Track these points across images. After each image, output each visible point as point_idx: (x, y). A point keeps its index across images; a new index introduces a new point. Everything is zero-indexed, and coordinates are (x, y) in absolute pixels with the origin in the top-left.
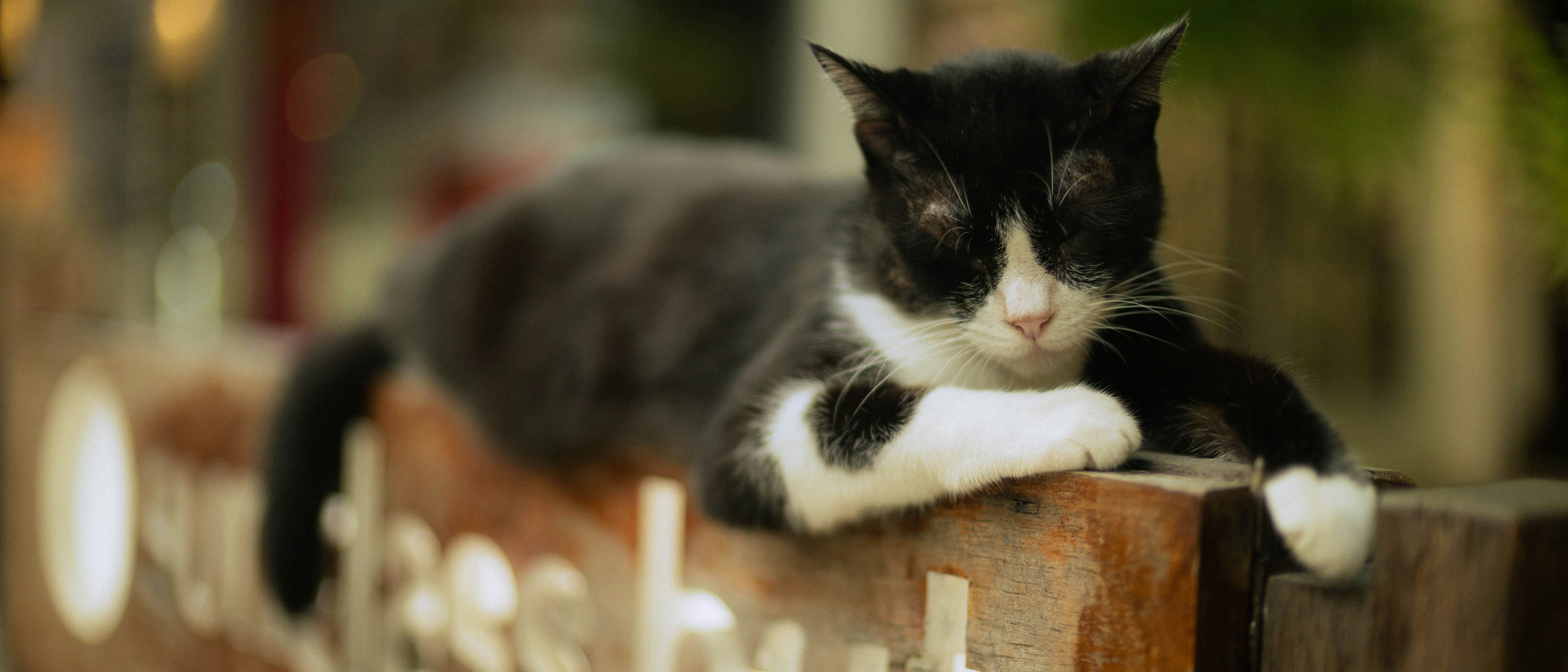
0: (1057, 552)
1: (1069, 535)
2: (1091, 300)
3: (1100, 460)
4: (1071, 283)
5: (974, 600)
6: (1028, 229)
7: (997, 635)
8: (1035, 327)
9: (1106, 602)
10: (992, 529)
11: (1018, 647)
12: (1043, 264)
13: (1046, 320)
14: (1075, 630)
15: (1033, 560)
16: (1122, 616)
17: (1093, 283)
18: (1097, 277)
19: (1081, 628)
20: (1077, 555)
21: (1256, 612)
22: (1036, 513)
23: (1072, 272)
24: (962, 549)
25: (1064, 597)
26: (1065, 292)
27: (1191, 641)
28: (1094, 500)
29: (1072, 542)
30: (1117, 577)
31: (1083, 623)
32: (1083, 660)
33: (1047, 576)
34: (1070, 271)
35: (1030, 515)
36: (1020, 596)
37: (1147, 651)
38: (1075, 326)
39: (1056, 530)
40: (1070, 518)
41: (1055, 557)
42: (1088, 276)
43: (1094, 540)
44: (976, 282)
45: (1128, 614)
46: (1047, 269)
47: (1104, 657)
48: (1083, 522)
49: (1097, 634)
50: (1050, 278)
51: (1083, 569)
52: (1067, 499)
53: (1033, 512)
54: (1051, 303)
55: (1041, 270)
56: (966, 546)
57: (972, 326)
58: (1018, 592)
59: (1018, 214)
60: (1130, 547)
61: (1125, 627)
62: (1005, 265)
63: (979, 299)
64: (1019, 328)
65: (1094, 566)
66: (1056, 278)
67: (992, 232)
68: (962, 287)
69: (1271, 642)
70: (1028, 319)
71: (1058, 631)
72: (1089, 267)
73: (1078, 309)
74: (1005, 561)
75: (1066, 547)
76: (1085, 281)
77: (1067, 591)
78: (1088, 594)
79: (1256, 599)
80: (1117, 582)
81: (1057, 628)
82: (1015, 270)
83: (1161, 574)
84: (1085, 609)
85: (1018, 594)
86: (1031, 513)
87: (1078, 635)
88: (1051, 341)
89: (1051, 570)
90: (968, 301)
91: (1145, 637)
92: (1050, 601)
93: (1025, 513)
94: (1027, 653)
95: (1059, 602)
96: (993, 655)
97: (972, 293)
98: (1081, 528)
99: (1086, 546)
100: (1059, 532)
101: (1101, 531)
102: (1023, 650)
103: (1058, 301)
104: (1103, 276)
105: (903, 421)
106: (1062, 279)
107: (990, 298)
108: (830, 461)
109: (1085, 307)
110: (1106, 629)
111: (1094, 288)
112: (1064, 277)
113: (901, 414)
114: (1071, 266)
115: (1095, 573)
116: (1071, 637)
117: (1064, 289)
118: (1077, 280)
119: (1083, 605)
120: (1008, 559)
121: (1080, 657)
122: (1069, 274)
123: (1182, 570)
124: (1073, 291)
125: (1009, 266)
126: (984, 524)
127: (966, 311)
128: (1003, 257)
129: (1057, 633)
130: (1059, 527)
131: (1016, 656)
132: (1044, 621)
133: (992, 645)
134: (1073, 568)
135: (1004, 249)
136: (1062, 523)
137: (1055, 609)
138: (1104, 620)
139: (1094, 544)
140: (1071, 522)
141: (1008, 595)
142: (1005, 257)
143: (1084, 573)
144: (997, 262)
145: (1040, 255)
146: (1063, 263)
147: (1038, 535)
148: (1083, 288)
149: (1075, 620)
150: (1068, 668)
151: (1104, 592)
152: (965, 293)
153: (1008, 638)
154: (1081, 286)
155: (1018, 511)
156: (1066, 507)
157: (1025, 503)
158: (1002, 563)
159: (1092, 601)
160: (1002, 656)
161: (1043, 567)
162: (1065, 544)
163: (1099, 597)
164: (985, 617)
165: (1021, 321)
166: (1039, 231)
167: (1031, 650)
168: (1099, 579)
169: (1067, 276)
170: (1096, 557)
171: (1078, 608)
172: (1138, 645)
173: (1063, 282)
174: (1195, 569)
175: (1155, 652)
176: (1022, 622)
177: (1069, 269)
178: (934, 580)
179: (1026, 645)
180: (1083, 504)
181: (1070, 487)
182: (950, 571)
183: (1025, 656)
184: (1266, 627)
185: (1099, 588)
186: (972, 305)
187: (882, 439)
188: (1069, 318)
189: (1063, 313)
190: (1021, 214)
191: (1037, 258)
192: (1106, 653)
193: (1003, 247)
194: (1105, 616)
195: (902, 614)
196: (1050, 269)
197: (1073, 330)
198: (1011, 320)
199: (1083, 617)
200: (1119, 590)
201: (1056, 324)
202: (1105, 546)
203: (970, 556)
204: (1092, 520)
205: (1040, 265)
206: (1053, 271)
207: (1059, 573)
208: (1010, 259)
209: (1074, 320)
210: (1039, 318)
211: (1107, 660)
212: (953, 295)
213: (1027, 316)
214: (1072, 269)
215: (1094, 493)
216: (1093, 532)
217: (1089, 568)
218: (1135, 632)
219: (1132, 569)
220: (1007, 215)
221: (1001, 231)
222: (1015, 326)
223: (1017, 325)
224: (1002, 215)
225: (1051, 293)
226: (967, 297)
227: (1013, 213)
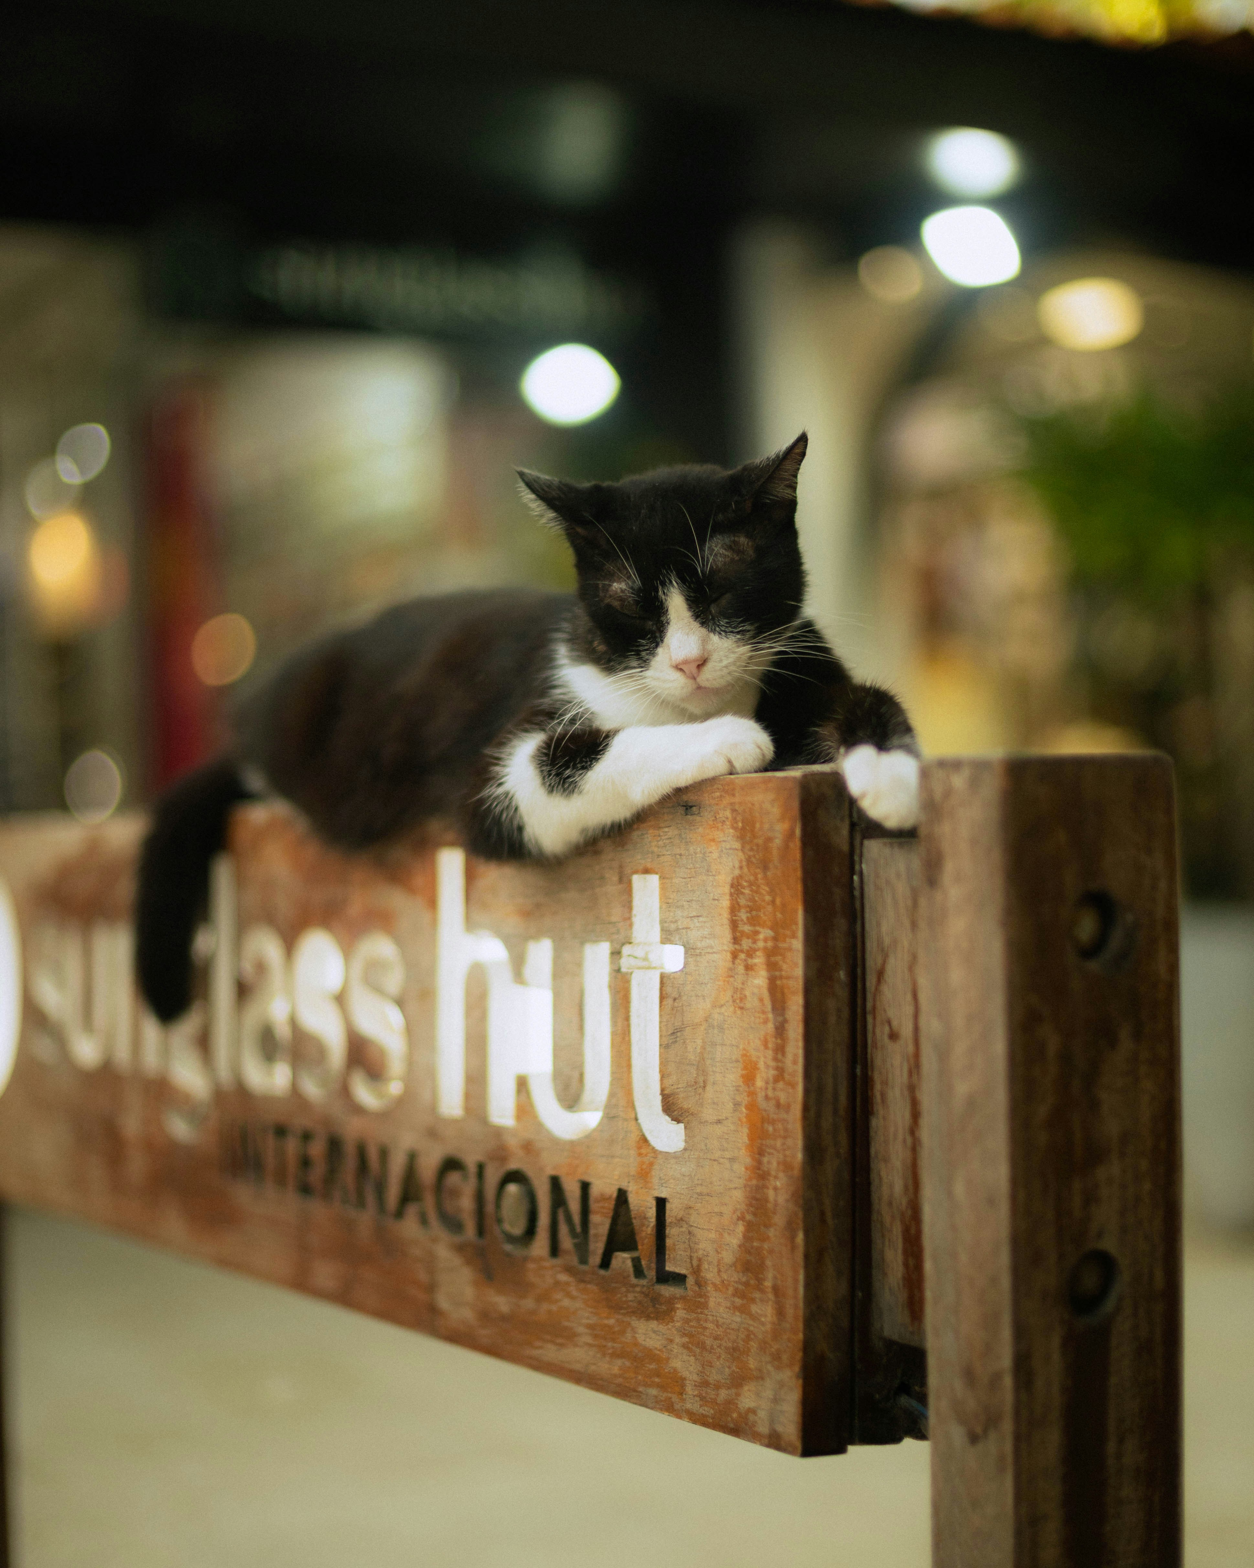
0: (713, 840)
1: (720, 825)
2: (738, 647)
3: (738, 765)
4: (720, 634)
5: (663, 888)
6: (683, 593)
7: (679, 913)
8: (693, 668)
9: (745, 870)
10: (672, 832)
11: (693, 918)
12: (698, 620)
13: (702, 663)
14: (728, 897)
15: (699, 850)
16: (757, 879)
17: (738, 633)
18: (741, 628)
19: (731, 895)
20: (725, 839)
21: (857, 867)
22: (698, 813)
23: (721, 626)
24: (652, 852)
25: (719, 873)
26: (715, 641)
27: (799, 887)
28: (734, 795)
29: (722, 830)
30: (752, 850)
31: (732, 890)
32: (734, 918)
33: (708, 859)
34: (719, 625)
35: (695, 816)
36: (692, 879)
37: (773, 902)
38: (726, 667)
39: (711, 823)
40: (720, 812)
41: (712, 843)
42: (734, 628)
43: (735, 825)
44: (649, 639)
45: (760, 876)
46: (700, 624)
47: (747, 912)
48: (728, 813)
49: (741, 896)
50: (704, 631)
51: (730, 849)
52: (717, 798)
53: (696, 813)
54: (704, 649)
55: (696, 625)
56: (656, 849)
57: (648, 673)
58: (691, 876)
59: (674, 582)
60: (758, 825)
61: (759, 886)
62: (668, 623)
63: (652, 652)
64: (681, 670)
65: (737, 845)
66: (708, 630)
67: (657, 597)
68: (638, 644)
69: (870, 891)
70: (686, 662)
71: (717, 900)
72: (733, 622)
73: (726, 654)
74: (681, 855)
75: (719, 835)
76: (732, 632)
77: (721, 868)
78: (734, 867)
79: (856, 858)
80: (751, 853)
81: (716, 898)
82: (675, 626)
83: (778, 842)
84: (733, 878)
85: (690, 878)
86: (695, 814)
87: (730, 900)
88: (708, 680)
89: (710, 854)
90: (643, 654)
91: (772, 892)
92: (711, 878)
93: (691, 815)
94: (699, 922)
95: (716, 878)
96: (678, 929)
97: (646, 648)
98: (727, 818)
99: (731, 831)
100: (714, 824)
101: (739, 818)
102: (696, 920)
103: (709, 647)
104: (748, 627)
105: (601, 753)
106: (713, 631)
107: (660, 650)
108: (551, 790)
109: (734, 653)
110: (747, 891)
111: (739, 636)
112: (715, 630)
113: (600, 748)
114: (720, 622)
115: (737, 849)
116: (726, 903)
117: (715, 638)
118: (725, 632)
119: (732, 876)
120: (683, 852)
121: (732, 917)
122: (719, 627)
123: (791, 835)
124: (723, 640)
125: (671, 623)
126: (666, 830)
127: (644, 663)
128: (667, 617)
129: (716, 902)
130: (713, 820)
131: (692, 926)
132: (708, 894)
133: (676, 921)
134: (724, 850)
135: (667, 610)
136: (715, 817)
137: (715, 884)
138: (745, 884)
139: (735, 828)
140: (721, 815)
141: (684, 880)
142: (668, 617)
143: (731, 852)
144: (663, 621)
145: (695, 614)
146: (713, 619)
147: (701, 830)
148: (730, 637)
149: (727, 889)
150: (725, 927)
151: (744, 863)
152: (641, 648)
153: (685, 914)
154: (729, 636)
155: (687, 815)
156: (717, 804)
157: (691, 807)
158: (679, 857)
159: (737, 872)
160: (683, 928)
161: (705, 853)
162: (718, 833)
163: (741, 868)
164: (670, 901)
165: (682, 664)
166: (692, 594)
167: (701, 919)
168: (740, 854)
169: (717, 629)
170: (738, 837)
171: (729, 880)
172: (768, 898)
173: (714, 634)
174: (798, 832)
175: (778, 901)
176: (694, 898)
177: (718, 624)
178: (637, 880)
179: (698, 916)
180: (727, 800)
181: (718, 789)
182: (646, 871)
183: (697, 924)
184: (866, 880)
185: (741, 861)
186: (647, 657)
187: (586, 768)
188: (721, 661)
189: (715, 657)
190: (677, 583)
191: (692, 616)
192: (748, 909)
193: (666, 609)
194: (746, 881)
195: (617, 913)
196: (703, 624)
197: (725, 671)
198: (674, 664)
199: (732, 886)
200: (753, 860)
201: (709, 666)
202: (743, 828)
203: (659, 856)
204: (734, 811)
205: (695, 621)
206: (706, 625)
207: (715, 855)
208: (672, 618)
209: (725, 663)
210: (695, 661)
211: (749, 915)
212: (632, 651)
213: (685, 659)
214: (720, 623)
215: (734, 789)
216: (735, 819)
217: (734, 847)
218: (765, 889)
219: (760, 841)
220: (667, 584)
221: (663, 597)
222: (678, 668)
223: (679, 667)
224: (663, 584)
225: (704, 641)
226: (643, 651)
227: (671, 582)
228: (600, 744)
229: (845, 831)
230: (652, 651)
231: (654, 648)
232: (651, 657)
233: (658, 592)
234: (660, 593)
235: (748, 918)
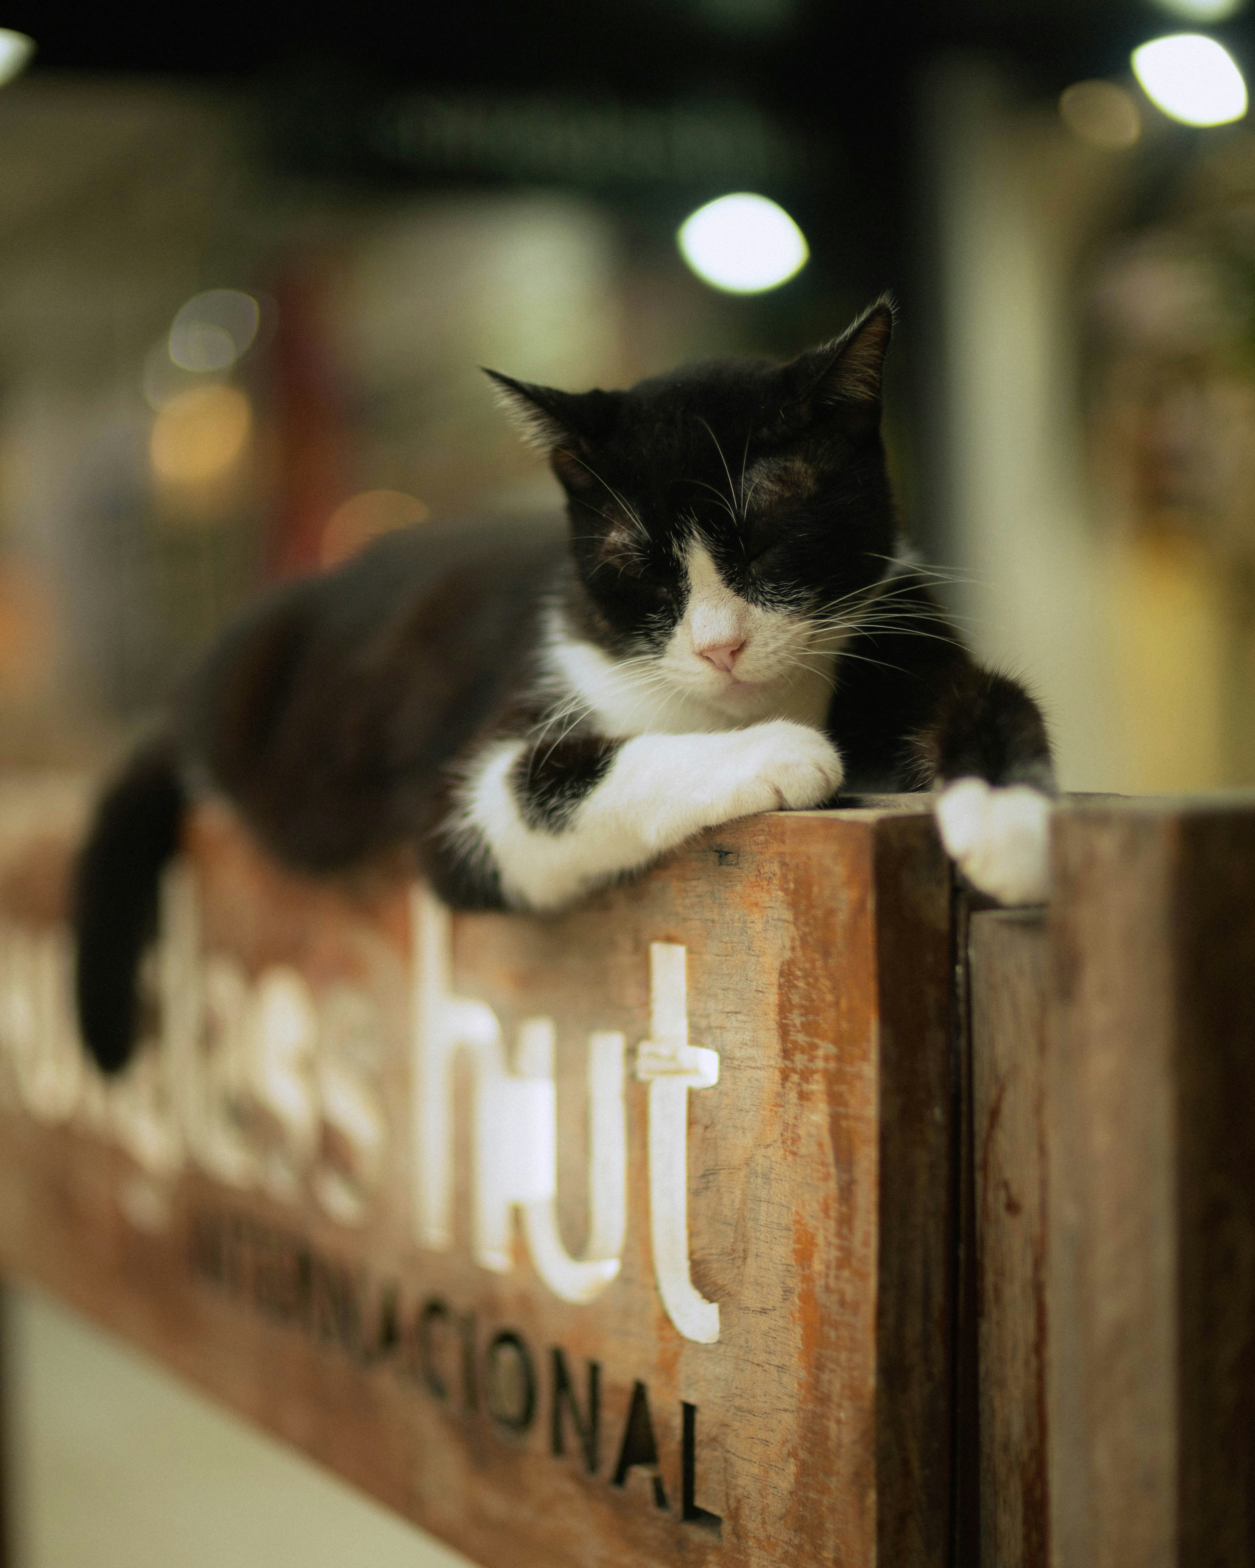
0: (756, 904)
1: (764, 883)
2: (792, 623)
3: (791, 797)
4: (764, 604)
5: (692, 968)
6: (709, 548)
7: (711, 1004)
8: (724, 657)
9: (799, 953)
10: (701, 887)
11: (729, 1015)
12: (731, 586)
13: (738, 648)
14: (775, 990)
15: (737, 916)
16: (814, 968)
17: (790, 603)
18: (794, 596)
19: (780, 987)
20: (772, 905)
21: (961, 954)
22: (736, 864)
23: (766, 593)
24: (677, 914)
25: (765, 953)
26: (758, 616)
27: (871, 988)
28: (783, 842)
29: (768, 891)
30: (807, 924)
31: (782, 980)
32: (784, 1021)
33: (749, 932)
34: (762, 592)
35: (732, 867)
36: (728, 958)
37: (837, 1003)
38: (774, 653)
39: (753, 879)
40: (765, 864)
41: (755, 910)
42: (784, 595)
43: (785, 886)
44: (663, 612)
45: (819, 964)
46: (735, 591)
47: (802, 1015)
48: (776, 868)
49: (793, 991)
50: (740, 601)
51: (779, 920)
52: (761, 844)
53: (734, 863)
54: (740, 628)
55: (728, 593)
56: (680, 910)
57: (663, 662)
58: (726, 954)
59: (695, 533)
60: (815, 889)
61: (817, 979)
62: (689, 591)
63: (667, 632)
64: (708, 658)
65: (788, 915)
66: (747, 600)
67: (670, 556)
68: (647, 620)
69: (979, 989)
70: (714, 648)
71: (762, 992)
72: (783, 586)
73: (775, 633)
74: (713, 921)
75: (763, 897)
76: (781, 602)
77: (767, 946)
78: (784, 947)
79: (960, 940)
80: (807, 930)
81: (760, 989)
82: (699, 595)
83: (842, 917)
84: (783, 963)
85: (726, 956)
86: (731, 864)
87: (779, 994)
88: (747, 672)
89: (752, 925)
90: (655, 634)
91: (835, 989)
92: (753, 959)
93: (728, 865)
94: (737, 1020)
95: (761, 959)
96: (709, 1028)
97: (659, 625)
98: (775, 875)
99: (780, 893)
100: (757, 882)
101: (791, 876)
102: (733, 1018)
103: (749, 625)
104: (804, 594)
105: (600, 774)
106: (754, 601)
107: (678, 630)
108: (532, 824)
109: (784, 631)
110: (801, 984)
111: (791, 608)
112: (757, 598)
113: (599, 767)
114: (764, 586)
115: (788, 922)
116: (773, 997)
117: (757, 612)
118: (771, 601)
119: (781, 959)
120: (716, 918)
121: (781, 1019)
122: (763, 595)
123: (859, 909)
124: (768, 613)
125: (693, 591)
126: (694, 883)
127: (658, 648)
128: (686, 583)
129: (761, 994)
130: (756, 876)
131: (728, 1025)
132: (749, 982)
133: (707, 1016)
134: (770, 920)
135: (686, 573)
136: (759, 871)
137: (758, 968)
138: (799, 973)
139: (785, 890)
140: (766, 869)
141: (718, 958)
142: (689, 582)
143: (780, 924)
144: (681, 588)
145: (727, 577)
146: (754, 583)
147: (739, 888)
148: (779, 610)
149: (774, 978)
150: (772, 1032)
151: (797, 943)
152: (652, 626)
153: (720, 1007)
154: (776, 608)
155: (720, 864)
156: (761, 853)
157: (727, 853)
158: (711, 924)
159: (788, 955)
160: (717, 1028)
161: (745, 922)
162: (763, 894)
163: (793, 949)
164: (700, 986)
165: (707, 651)
166: (722, 550)
167: (740, 1017)
168: (792, 928)
169: (760, 597)
170: (789, 904)
171: (777, 964)
172: (829, 998)
173: (756, 605)
174: (870, 904)
175: (844, 1004)
176: (731, 986)
177: (761, 590)
178: (659, 952)
179: (736, 1013)
180: (775, 847)
181: (763, 830)
182: (670, 939)
183: (735, 1024)
184: (974, 970)
185: (793, 939)
186: (661, 639)
187: (578, 796)
188: (766, 644)
189: (758, 639)
190: (700, 534)
191: (723, 580)
192: (803, 1011)
193: (685, 571)
194: (800, 970)
195: (632, 993)
196: (738, 591)
197: (773, 659)
198: (697, 649)
199: (782, 974)
200: (810, 939)
201: (749, 652)
202: (796, 891)
203: (685, 920)
204: (783, 864)
205: (727, 587)
206: (743, 593)
207: (759, 927)
208: (693, 584)
209: (772, 647)
210: (726, 646)
211: (803, 1019)
212: (640, 629)
213: (712, 644)
214: (764, 589)
215: (783, 834)
216: (784, 876)
217: (784, 917)
218: (825, 984)
219: (819, 913)
220: (686, 535)
221: (679, 553)
222: (704, 655)
223: (706, 654)
224: (680, 536)
225: (742, 617)
226: (654, 630)
227: (691, 533)
228: (598, 761)
229: (943, 900)
230: (666, 630)
231: (670, 627)
232: (664, 639)
233: (670, 546)
234: (675, 549)
235: (802, 1024)
